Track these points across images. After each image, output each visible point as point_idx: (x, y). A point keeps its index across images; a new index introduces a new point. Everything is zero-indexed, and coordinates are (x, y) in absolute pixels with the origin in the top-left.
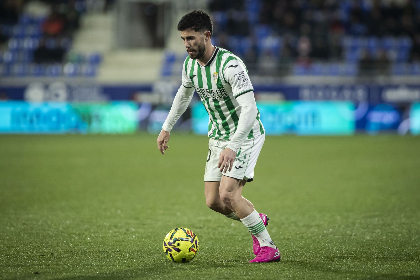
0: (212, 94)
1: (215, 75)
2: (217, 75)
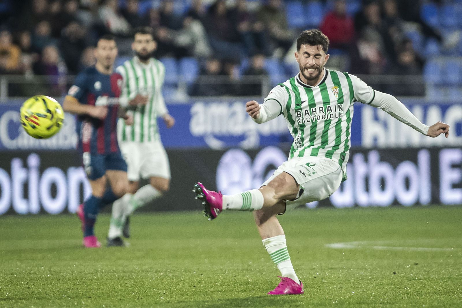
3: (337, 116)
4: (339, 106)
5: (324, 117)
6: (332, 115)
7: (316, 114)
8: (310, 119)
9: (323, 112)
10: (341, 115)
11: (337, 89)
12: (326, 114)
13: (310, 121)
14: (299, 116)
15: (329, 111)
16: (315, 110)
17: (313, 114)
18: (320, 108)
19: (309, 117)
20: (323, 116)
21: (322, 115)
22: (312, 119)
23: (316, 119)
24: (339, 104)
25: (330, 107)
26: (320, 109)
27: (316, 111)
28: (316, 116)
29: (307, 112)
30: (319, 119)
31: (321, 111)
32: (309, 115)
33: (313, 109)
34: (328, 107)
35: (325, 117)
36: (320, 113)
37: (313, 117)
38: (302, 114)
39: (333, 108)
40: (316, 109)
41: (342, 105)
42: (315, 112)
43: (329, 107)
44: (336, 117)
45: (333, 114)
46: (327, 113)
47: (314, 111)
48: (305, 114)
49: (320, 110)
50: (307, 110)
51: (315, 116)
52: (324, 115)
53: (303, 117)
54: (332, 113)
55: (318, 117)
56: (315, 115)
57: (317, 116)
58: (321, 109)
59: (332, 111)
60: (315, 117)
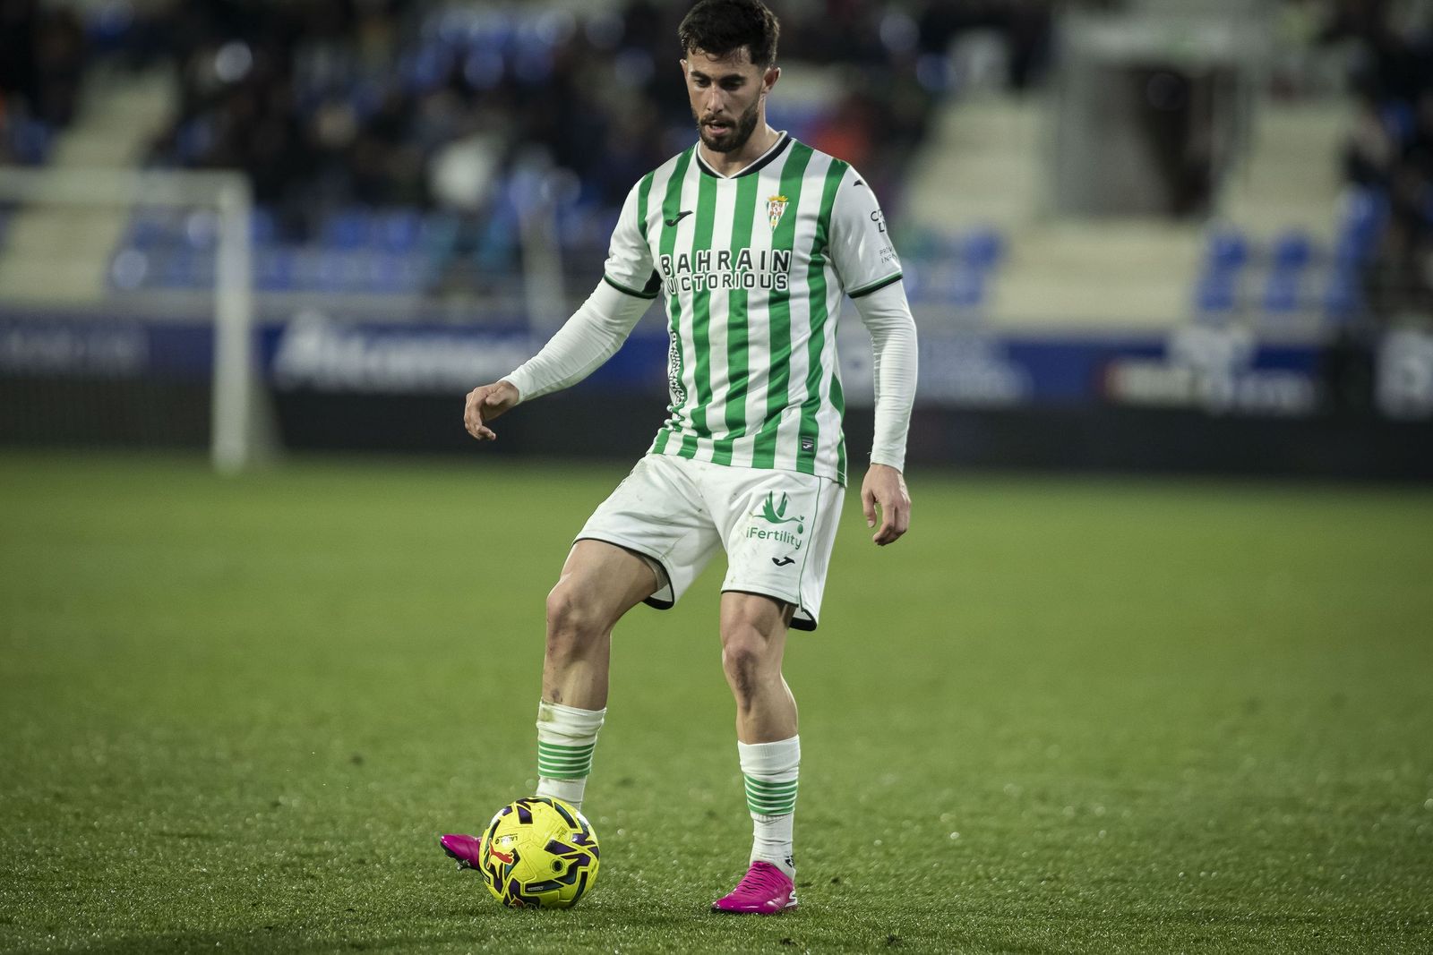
0: (739, 268)
1: (773, 205)
2: (781, 206)
3: (766, 284)
4: (777, 254)
5: (728, 281)
6: (749, 279)
7: (708, 269)
8: (690, 281)
9: (728, 268)
10: (779, 282)
11: (784, 204)
12: (733, 272)
13: (689, 289)
14: (666, 270)
15: (742, 266)
16: (706, 258)
17: (700, 270)
18: (721, 253)
19: (689, 275)
20: (727, 278)
21: (725, 276)
22: (694, 283)
23: (705, 282)
24: (779, 251)
25: (747, 252)
26: (720, 256)
27: (708, 261)
28: (706, 274)
29: (683, 262)
30: (713, 284)
31: (723, 264)
32: (689, 271)
33: (700, 254)
34: (744, 252)
35: (730, 281)
36: (720, 268)
37: (699, 278)
38: (672, 265)
39: (756, 259)
40: (709, 254)
41: (787, 255)
42: (705, 264)
43: (745, 255)
44: (762, 286)
45: (753, 276)
46: (738, 272)
47: (703, 258)
48: (680, 266)
49: (721, 260)
50: (685, 256)
51: (704, 275)
52: (729, 276)
53: (673, 276)
54: (750, 272)
55: (713, 279)
56: (706, 271)
57: (710, 277)
58: (724, 256)
59: (751, 267)
60: (703, 279)
